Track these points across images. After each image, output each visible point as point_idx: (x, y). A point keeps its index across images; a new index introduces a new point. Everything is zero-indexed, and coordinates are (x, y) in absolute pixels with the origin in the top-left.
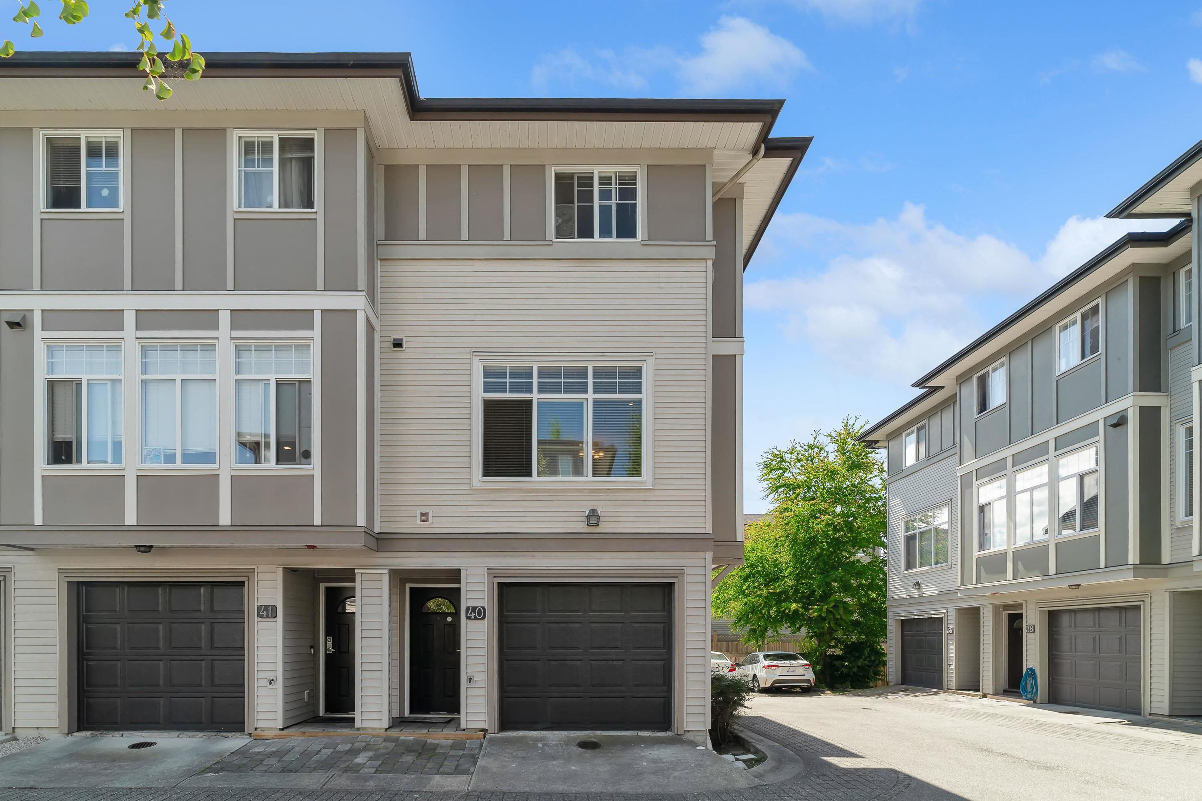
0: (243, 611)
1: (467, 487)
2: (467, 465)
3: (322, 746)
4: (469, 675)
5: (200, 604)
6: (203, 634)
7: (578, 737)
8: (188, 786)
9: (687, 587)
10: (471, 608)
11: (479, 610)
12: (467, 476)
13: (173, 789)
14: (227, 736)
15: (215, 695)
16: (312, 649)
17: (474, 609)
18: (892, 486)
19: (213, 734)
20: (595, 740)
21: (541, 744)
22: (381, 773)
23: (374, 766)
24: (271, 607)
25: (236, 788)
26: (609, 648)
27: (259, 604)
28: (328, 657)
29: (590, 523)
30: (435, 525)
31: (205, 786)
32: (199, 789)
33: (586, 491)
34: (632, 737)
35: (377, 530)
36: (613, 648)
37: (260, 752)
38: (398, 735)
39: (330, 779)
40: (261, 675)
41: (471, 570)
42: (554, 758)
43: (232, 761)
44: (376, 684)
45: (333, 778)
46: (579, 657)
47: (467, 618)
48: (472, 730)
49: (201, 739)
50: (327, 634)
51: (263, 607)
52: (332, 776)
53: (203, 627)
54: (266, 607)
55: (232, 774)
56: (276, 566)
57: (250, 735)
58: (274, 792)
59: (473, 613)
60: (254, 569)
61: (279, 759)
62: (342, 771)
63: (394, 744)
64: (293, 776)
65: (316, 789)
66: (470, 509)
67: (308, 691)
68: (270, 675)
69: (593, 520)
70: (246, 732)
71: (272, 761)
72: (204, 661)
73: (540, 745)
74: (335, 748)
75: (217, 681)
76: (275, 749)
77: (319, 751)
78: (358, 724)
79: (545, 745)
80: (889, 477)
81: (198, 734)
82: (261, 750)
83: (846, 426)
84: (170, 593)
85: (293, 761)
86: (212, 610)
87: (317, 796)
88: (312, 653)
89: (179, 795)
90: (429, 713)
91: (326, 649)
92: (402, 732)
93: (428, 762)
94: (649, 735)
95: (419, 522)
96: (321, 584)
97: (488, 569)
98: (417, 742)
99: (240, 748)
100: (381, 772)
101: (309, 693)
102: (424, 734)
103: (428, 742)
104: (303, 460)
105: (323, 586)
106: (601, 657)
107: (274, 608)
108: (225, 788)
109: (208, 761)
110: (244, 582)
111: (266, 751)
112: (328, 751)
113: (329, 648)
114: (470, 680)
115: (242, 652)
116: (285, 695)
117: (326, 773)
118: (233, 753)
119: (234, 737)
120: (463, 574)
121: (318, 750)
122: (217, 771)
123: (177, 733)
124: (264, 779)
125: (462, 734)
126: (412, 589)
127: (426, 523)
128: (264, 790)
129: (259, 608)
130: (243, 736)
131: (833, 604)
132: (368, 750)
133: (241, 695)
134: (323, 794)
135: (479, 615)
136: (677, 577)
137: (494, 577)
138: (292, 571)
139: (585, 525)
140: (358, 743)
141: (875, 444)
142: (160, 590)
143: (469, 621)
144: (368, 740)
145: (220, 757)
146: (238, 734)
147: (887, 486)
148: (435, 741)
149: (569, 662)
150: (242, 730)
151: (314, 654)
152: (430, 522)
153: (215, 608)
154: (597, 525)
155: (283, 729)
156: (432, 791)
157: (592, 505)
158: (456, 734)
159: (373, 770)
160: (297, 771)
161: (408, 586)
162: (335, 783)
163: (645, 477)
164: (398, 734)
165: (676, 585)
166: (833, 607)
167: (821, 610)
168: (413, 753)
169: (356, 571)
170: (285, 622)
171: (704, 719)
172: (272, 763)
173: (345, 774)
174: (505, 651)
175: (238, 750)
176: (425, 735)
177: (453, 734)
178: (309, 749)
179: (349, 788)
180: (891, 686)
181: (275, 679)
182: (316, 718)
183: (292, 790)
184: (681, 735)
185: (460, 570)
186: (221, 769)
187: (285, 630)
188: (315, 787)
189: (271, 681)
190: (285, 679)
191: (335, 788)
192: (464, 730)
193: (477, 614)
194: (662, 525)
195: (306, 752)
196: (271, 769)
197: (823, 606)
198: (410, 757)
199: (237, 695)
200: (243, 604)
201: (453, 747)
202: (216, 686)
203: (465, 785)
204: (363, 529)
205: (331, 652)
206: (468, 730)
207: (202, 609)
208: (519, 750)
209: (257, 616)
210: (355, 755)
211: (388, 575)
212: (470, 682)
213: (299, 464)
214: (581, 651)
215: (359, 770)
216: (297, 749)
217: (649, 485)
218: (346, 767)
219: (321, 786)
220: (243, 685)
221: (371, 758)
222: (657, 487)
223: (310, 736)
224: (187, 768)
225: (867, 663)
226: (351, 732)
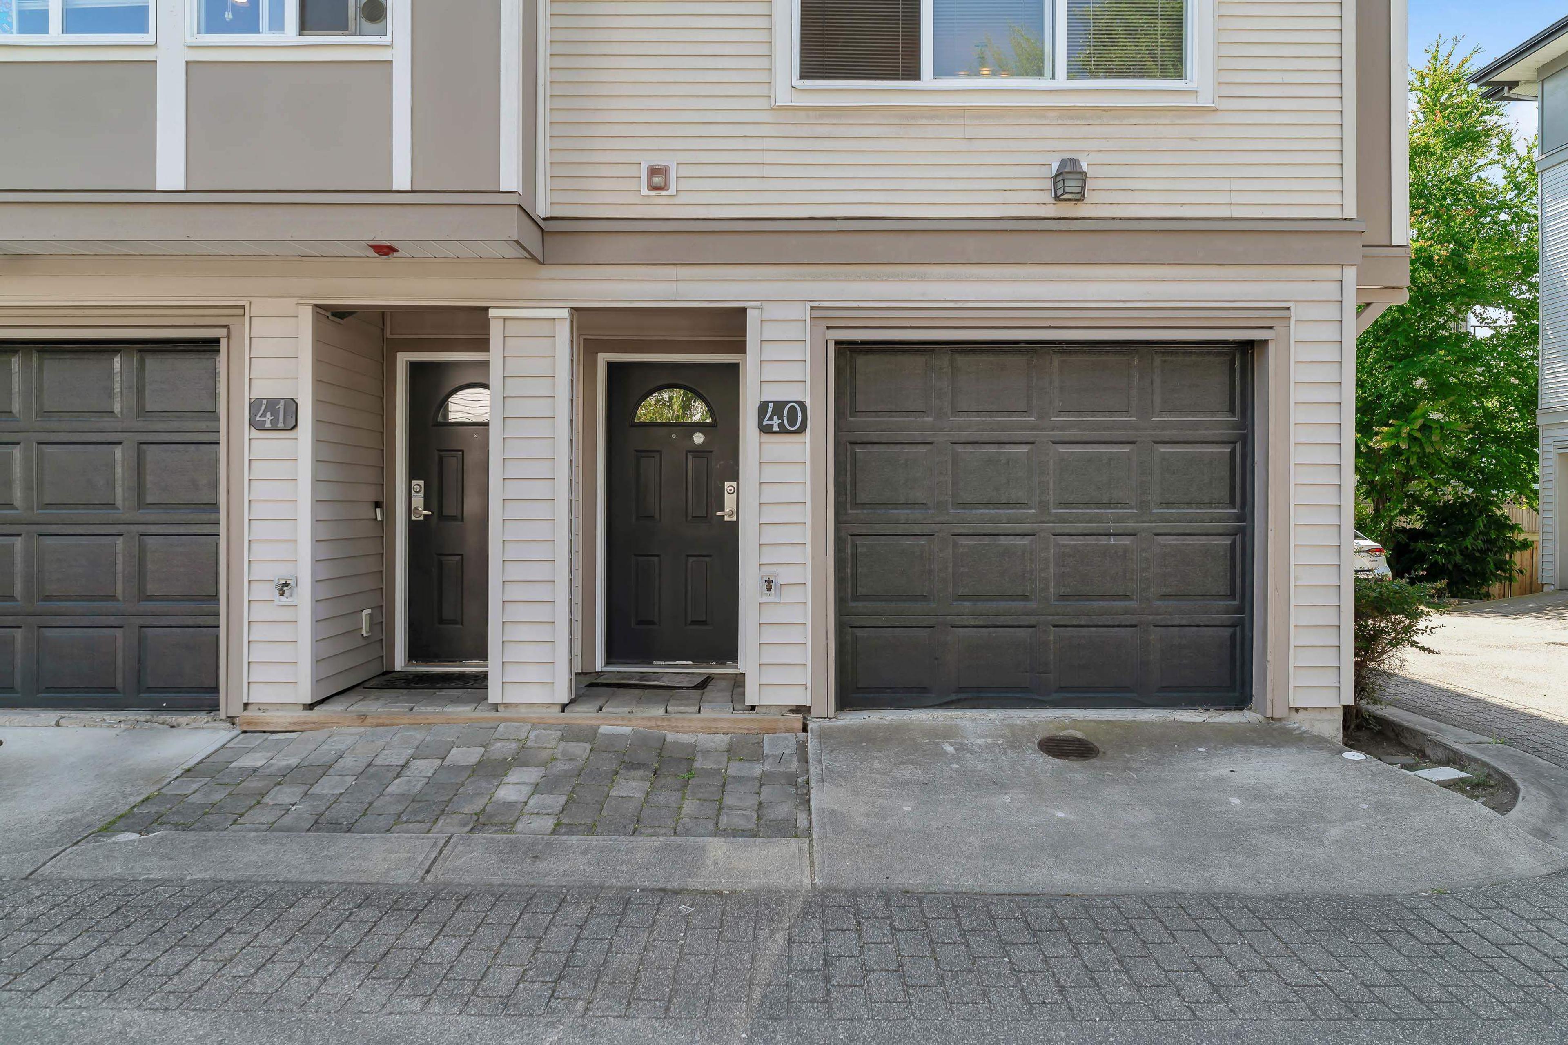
0: (213, 415)
1: (763, 103)
2: (763, 50)
3: (410, 751)
4: (767, 571)
5: (111, 395)
6: (119, 471)
7: (1034, 726)
8: (66, 874)
9: (1298, 354)
10: (771, 405)
11: (792, 410)
12: (763, 77)
13: (25, 883)
14: (175, 724)
15: (150, 621)
16: (378, 510)
17: (779, 406)
18: (1549, 174)
19: (142, 716)
20: (1080, 735)
21: (951, 745)
22: (570, 833)
23: (549, 811)
24: (282, 402)
25: (194, 882)
26: (1099, 505)
27: (255, 395)
28: (414, 528)
29: (1065, 193)
30: (683, 198)
31: (111, 873)
32: (97, 883)
33: (1052, 114)
34: (1164, 725)
35: (542, 210)
36: (1109, 505)
37: (255, 770)
38: (593, 722)
39: (441, 852)
40: (260, 571)
41: (774, 311)
42: (1000, 785)
43: (187, 796)
44: (540, 593)
45: (449, 847)
46: (1026, 526)
47: (761, 430)
48: (774, 709)
49: (113, 732)
50: (414, 473)
51: (265, 402)
52: (447, 842)
53: (118, 451)
54: (272, 403)
55: (184, 835)
56: (294, 300)
57: (232, 720)
58: (295, 894)
59: (776, 417)
60: (243, 307)
61: (305, 788)
62: (471, 826)
63: (588, 746)
64: (345, 841)
65: (407, 884)
66: (769, 158)
67: (369, 611)
68: (282, 572)
69: (1072, 185)
70: (222, 714)
71: (286, 795)
72: (121, 538)
73: (949, 749)
74: (444, 759)
75: (152, 588)
76: (293, 761)
77: (403, 767)
78: (494, 694)
79: (961, 748)
80: (1544, 156)
81: (106, 718)
82: (259, 764)
83: (1435, 58)
84: (40, 369)
85: (341, 794)
86: (141, 412)
87: (415, 909)
88: (379, 519)
89: (35, 909)
90: (651, 663)
91: (409, 510)
92: (600, 714)
93: (683, 798)
94: (1200, 719)
95: (645, 191)
96: (400, 355)
97: (812, 308)
98: (642, 741)
99: (208, 757)
100: (572, 829)
101: (371, 616)
102: (656, 718)
103: (668, 739)
104: (366, 25)
105: (403, 359)
106: (1081, 526)
107: (292, 405)
108: (163, 882)
109: (125, 796)
110: (217, 341)
111: (272, 765)
112: (425, 767)
113: (416, 508)
114: (769, 584)
115: (213, 516)
116: (317, 621)
117: (428, 832)
118: (189, 770)
119: (194, 725)
120: (752, 318)
121: (402, 762)
122: (144, 829)
123: (52, 716)
124: (267, 853)
125: (752, 720)
126: (612, 367)
127: (663, 193)
128: (270, 890)
129: (254, 405)
130: (215, 724)
131: (1419, 422)
132: (525, 764)
133: (209, 621)
134: (430, 902)
135: (792, 420)
136: (1271, 328)
137: (828, 328)
138: (334, 314)
139: (1049, 197)
140: (499, 744)
141: (1510, 89)
142: (15, 363)
143: (767, 437)
144: (523, 735)
145: (155, 783)
146: (202, 718)
147: (1540, 174)
148: (685, 738)
149: (1002, 540)
150: (214, 707)
151: (382, 521)
152: (672, 190)
153: (148, 408)
154: (1080, 197)
155: (311, 707)
156: (720, 888)
157: (1068, 148)
158: (736, 721)
159: (549, 823)
160: (353, 824)
161: (604, 358)
162: (458, 863)
163: (1195, 78)
164: (592, 718)
165: (1271, 347)
166: (1420, 430)
167: (1396, 435)
168: (640, 773)
169: (492, 313)
170: (317, 441)
171: (1336, 680)
172: (288, 801)
173: (477, 836)
174: (850, 511)
175: (201, 762)
176: (659, 723)
177: (728, 720)
178: (378, 761)
179: (496, 880)
180: (1548, 594)
181: (292, 582)
182: (387, 677)
183: (347, 888)
184: (1280, 719)
185: (744, 310)
186: (158, 821)
187: (317, 461)
188: (402, 877)
189: (283, 588)
190: (316, 582)
191: (457, 881)
192: (753, 708)
193: (785, 419)
194: (1236, 198)
195: (372, 770)
196: (287, 820)
197: (1400, 426)
198: (634, 784)
199: (201, 621)
200: (214, 395)
201: (731, 751)
202: (150, 598)
203: (802, 872)
204: (513, 199)
205: (422, 518)
206: (764, 710)
207: (117, 408)
208: (902, 763)
209: (250, 424)
210: (495, 776)
211: (567, 324)
212: (769, 590)
213: (355, 35)
214: (1033, 511)
215: (514, 824)
216: (348, 762)
217: (1205, 100)
218: (477, 814)
219: (421, 873)
220: (215, 597)
221: (536, 788)
222: (1225, 104)
223: (377, 725)
224: (70, 816)
225: (1480, 544)
226: (478, 714)
